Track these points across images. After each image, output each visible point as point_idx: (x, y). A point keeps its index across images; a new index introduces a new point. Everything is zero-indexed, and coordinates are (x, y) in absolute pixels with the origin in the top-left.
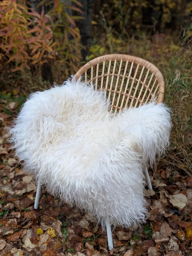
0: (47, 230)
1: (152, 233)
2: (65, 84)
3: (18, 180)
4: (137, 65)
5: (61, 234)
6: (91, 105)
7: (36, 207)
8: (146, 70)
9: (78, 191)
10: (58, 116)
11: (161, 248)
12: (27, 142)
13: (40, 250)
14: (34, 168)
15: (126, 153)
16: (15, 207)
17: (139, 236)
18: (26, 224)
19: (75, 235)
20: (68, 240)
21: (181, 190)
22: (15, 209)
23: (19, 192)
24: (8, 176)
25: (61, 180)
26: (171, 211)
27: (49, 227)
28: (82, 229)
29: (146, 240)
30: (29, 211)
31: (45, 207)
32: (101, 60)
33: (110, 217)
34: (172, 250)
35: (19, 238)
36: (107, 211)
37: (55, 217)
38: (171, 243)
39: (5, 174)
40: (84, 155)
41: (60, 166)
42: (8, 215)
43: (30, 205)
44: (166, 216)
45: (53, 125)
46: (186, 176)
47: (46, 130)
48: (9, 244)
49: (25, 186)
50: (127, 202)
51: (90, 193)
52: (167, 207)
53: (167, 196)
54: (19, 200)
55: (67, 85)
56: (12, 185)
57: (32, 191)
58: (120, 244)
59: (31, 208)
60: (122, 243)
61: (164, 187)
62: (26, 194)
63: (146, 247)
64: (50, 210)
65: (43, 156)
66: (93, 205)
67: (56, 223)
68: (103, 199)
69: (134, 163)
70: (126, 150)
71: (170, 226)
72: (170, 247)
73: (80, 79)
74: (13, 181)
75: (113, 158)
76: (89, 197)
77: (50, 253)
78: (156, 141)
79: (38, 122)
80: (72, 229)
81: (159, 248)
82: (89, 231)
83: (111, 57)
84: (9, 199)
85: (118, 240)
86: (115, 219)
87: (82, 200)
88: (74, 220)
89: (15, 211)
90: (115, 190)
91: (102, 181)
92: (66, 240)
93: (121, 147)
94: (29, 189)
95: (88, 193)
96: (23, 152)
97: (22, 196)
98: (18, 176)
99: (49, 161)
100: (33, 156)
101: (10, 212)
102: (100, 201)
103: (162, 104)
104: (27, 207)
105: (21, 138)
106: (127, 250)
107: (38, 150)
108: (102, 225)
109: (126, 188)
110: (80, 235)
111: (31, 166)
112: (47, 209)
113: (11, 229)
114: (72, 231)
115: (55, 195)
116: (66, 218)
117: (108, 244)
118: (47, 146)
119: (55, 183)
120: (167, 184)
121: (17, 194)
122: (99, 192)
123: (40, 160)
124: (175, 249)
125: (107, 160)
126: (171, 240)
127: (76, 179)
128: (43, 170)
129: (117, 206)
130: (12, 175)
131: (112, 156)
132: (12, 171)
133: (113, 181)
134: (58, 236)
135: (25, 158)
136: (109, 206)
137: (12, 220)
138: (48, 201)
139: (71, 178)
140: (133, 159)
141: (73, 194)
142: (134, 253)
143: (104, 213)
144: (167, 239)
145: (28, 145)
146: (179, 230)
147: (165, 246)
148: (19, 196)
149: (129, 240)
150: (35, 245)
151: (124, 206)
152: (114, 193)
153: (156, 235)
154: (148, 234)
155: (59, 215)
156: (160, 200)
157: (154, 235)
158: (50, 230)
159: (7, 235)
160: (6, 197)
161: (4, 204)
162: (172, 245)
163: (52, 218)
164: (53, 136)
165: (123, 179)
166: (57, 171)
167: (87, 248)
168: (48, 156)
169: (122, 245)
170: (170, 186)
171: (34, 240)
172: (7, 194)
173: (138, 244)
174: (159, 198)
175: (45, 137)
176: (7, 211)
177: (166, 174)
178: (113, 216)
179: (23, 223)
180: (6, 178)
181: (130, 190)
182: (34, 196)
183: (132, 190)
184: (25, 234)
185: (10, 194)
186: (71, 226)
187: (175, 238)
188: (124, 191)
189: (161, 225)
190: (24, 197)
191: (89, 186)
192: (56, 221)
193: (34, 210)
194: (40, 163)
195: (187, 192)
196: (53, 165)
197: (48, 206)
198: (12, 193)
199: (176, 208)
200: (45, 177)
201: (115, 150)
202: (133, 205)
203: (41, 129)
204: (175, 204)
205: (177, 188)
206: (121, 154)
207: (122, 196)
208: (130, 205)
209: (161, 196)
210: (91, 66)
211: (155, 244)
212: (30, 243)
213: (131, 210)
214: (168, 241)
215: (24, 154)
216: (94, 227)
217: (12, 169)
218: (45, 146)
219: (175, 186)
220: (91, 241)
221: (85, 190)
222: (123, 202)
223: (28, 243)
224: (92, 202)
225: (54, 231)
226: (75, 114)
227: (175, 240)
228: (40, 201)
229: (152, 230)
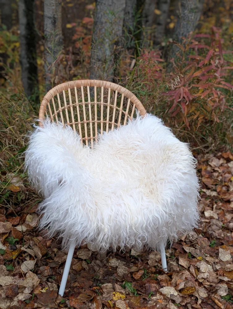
0: (112, 297)
4: (94, 87)
5: (123, 292)
27: (112, 293)
28: (128, 274)
32: (54, 92)
38: (189, 235)
63: (179, 251)
67: (104, 288)
72: (191, 237)
81: (186, 244)
83: (64, 87)
112: (73, 288)
124: (195, 237)
134: (125, 294)
163: (95, 288)
190: (34, 297)
192: (102, 287)
210: (47, 102)
211: (181, 244)
225: (118, 293)
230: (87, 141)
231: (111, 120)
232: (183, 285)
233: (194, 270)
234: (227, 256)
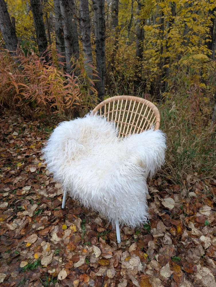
0: (70, 226)
1: (150, 229)
2: (85, 117)
3: (52, 186)
4: (138, 103)
5: (80, 229)
6: (104, 132)
7: (63, 207)
8: (145, 106)
9: (93, 198)
10: (79, 139)
11: (158, 242)
12: (55, 159)
13: (64, 243)
14: (60, 179)
15: (133, 168)
16: (47, 207)
17: (140, 231)
18: (54, 221)
19: (91, 231)
20: (85, 235)
21: (170, 195)
22: (47, 209)
23: (52, 196)
24: (45, 183)
25: (80, 189)
26: (163, 211)
27: (72, 224)
28: (97, 225)
29: (146, 234)
30: (58, 210)
31: (69, 207)
32: (112, 100)
33: (118, 218)
34: (167, 244)
35: (48, 233)
36: (117, 214)
37: (76, 215)
38: (166, 238)
39: (42, 182)
40: (99, 169)
41: (80, 177)
42: (42, 213)
43: (59, 206)
44: (160, 215)
45: (75, 146)
46: (173, 185)
47: (70, 149)
48: (39, 238)
49: (56, 191)
50: (133, 208)
51: (103, 200)
52: (160, 208)
53: (160, 199)
54: (51, 201)
55: (87, 118)
56: (47, 190)
57: (61, 194)
58: (126, 238)
59: (59, 208)
60: (127, 237)
61: (157, 193)
62: (56, 197)
63: (146, 241)
64: (73, 210)
65: (67, 170)
66: (106, 209)
67: (77, 220)
68: (113, 205)
69: (139, 176)
70: (133, 165)
71: (164, 224)
72: (165, 241)
73: (96, 113)
74: (48, 187)
75: (123, 173)
76: (102, 204)
77: (72, 246)
78: (156, 158)
79: (63, 143)
80: (89, 225)
81: (156, 242)
82: (102, 227)
83: (119, 98)
84: (44, 200)
85: (124, 235)
86: (122, 221)
87: (97, 206)
88: (91, 217)
89: (47, 210)
90: (123, 198)
91: (113, 191)
92: (84, 234)
93: (129, 163)
94: (59, 193)
95: (101, 200)
96: (52, 166)
97: (53, 198)
98: (52, 183)
99: (71, 174)
100: (60, 169)
101: (43, 211)
102: (111, 206)
103: (158, 130)
104: (56, 207)
105: (50, 156)
106: (131, 244)
107: (64, 165)
108: (113, 224)
109: (133, 197)
110: (95, 230)
111: (58, 178)
112: (71, 209)
113: (42, 225)
114: (89, 227)
115: (76, 199)
116: (85, 216)
117: (116, 238)
118: (70, 162)
119: (76, 191)
120: (159, 190)
121: (49, 197)
122: (110, 199)
123: (64, 173)
124: (169, 243)
125: (117, 174)
126: (166, 236)
127: (92, 188)
128: (67, 181)
129: (125, 211)
130: (47, 183)
131: (121, 170)
132: (48, 180)
133: (122, 191)
134: (78, 231)
135: (53, 171)
136: (119, 211)
137: (44, 217)
138: (72, 203)
139: (88, 187)
140: (139, 173)
141: (89, 200)
142: (138, 246)
143: (114, 215)
144: (162, 235)
145: (56, 161)
146: (171, 227)
147: (161, 240)
148: (51, 198)
149: (133, 235)
150: (60, 239)
151: (131, 211)
152: (122, 201)
153: (153, 230)
154: (147, 230)
155: (80, 214)
156: (155, 202)
157: (152, 231)
158: (72, 226)
159: (39, 231)
160: (42, 199)
161: (39, 204)
162: (167, 240)
163: (75, 216)
164: (75, 154)
165: (130, 190)
166: (77, 182)
167: (101, 242)
168: (70, 170)
169: (127, 238)
170: (161, 192)
171: (60, 235)
172: (43, 197)
173: (140, 238)
174: (154, 201)
175: (69, 154)
176: (41, 210)
177: (157, 183)
178: (121, 218)
179: (52, 220)
180: (43, 184)
181: (136, 198)
182: (62, 198)
183: (138, 198)
184: (53, 230)
185: (45, 197)
186: (89, 223)
187: (168, 233)
188: (131, 200)
189: (157, 223)
190: (55, 199)
191: (102, 194)
192: (77, 219)
193: (62, 209)
194: (65, 175)
195: (174, 197)
196: (75, 177)
197: (72, 206)
198: (47, 196)
199: (167, 209)
200: (68, 186)
201: (124, 166)
202: (137, 210)
203: (66, 149)
204: (166, 206)
205: (167, 193)
206: (130, 169)
207: (129, 203)
208: (136, 211)
209: (155, 200)
210: (104, 104)
211: (153, 238)
212: (57, 236)
213: (136, 215)
214: (164, 236)
215: (52, 168)
216: (106, 224)
217: (48, 178)
218: (69, 162)
219: (165, 192)
220: (104, 236)
221: (99, 198)
222: (130, 208)
223: (55, 237)
224: (104, 207)
225: (75, 227)
226: (92, 138)
227: (169, 236)
228: (66, 202)
229: (150, 226)
230: (122, 136)
231: (141, 127)
232: (110, 257)
233: (125, 256)
234: (167, 273)
